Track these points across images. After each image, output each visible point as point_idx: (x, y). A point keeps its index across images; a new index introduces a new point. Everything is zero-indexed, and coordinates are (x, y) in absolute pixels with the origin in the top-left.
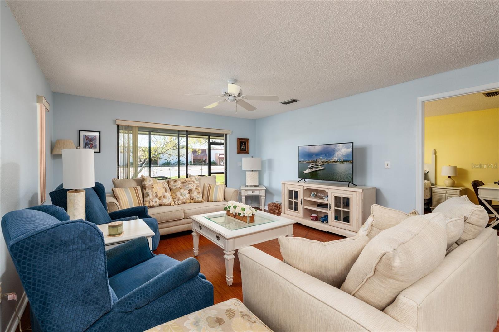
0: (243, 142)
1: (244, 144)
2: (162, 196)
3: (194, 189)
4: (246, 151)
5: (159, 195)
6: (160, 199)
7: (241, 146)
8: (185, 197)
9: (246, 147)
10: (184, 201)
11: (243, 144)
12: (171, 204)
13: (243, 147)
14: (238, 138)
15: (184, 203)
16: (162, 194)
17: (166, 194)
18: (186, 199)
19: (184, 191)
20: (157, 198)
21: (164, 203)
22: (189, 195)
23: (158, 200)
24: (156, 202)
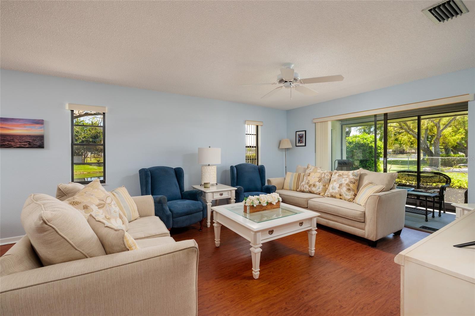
2: (313, 185)
3: (345, 184)
5: (310, 183)
6: (310, 186)
8: (334, 191)
10: (333, 194)
12: (321, 194)
15: (332, 196)
16: (313, 182)
17: (317, 183)
18: (336, 193)
19: (336, 184)
20: (308, 185)
21: (313, 190)
22: (338, 189)
23: (308, 187)
24: (306, 188)
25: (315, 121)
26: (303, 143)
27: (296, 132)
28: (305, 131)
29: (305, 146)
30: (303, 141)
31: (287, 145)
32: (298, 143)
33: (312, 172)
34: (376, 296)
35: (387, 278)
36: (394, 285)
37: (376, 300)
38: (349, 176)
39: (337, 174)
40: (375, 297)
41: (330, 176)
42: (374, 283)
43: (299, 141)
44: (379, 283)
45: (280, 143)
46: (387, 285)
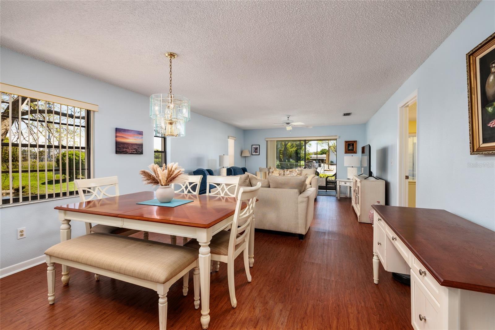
0: (351, 144)
1: (352, 145)
4: (353, 150)
7: (348, 147)
9: (353, 147)
11: (350, 146)
13: (350, 148)
14: (345, 141)
25: (267, 140)
26: (258, 153)
27: (252, 145)
28: (259, 145)
29: (259, 155)
30: (258, 152)
31: (247, 154)
32: (254, 153)
33: (274, 170)
38: (296, 171)
39: (289, 171)
41: (283, 172)
43: (254, 151)
45: (242, 152)
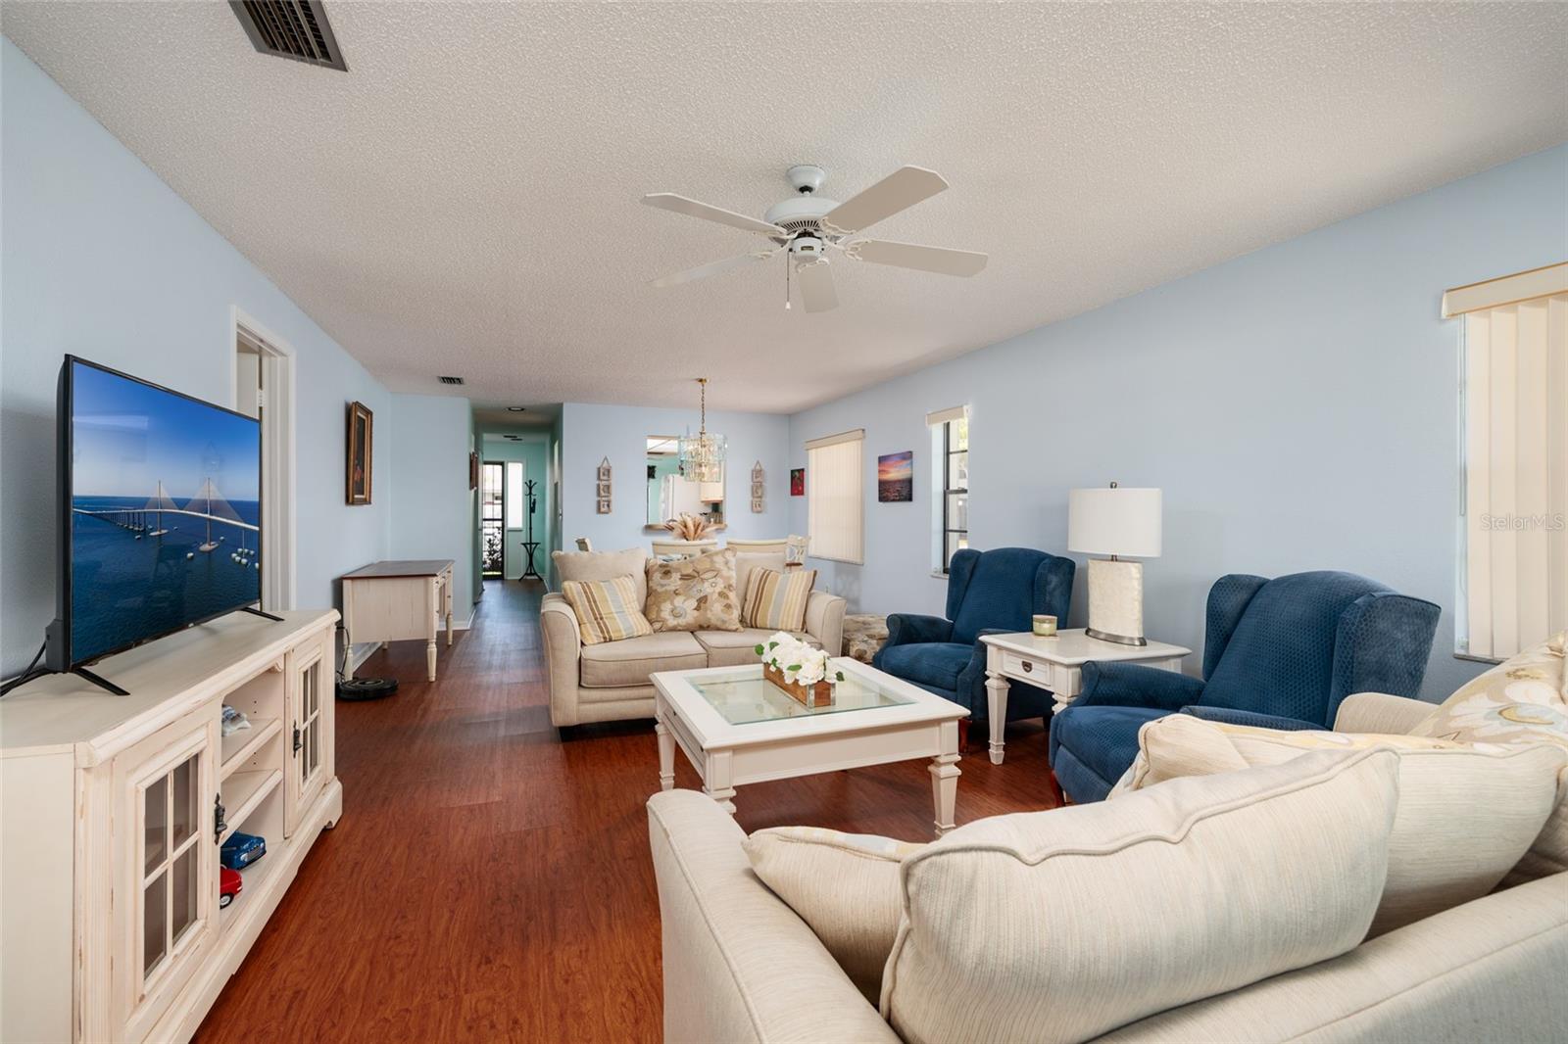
34: (457, 926)
35: (476, 1007)
36: (442, 995)
37: (451, 918)
40: (458, 923)
42: (491, 955)
44: (483, 968)
46: (459, 977)
